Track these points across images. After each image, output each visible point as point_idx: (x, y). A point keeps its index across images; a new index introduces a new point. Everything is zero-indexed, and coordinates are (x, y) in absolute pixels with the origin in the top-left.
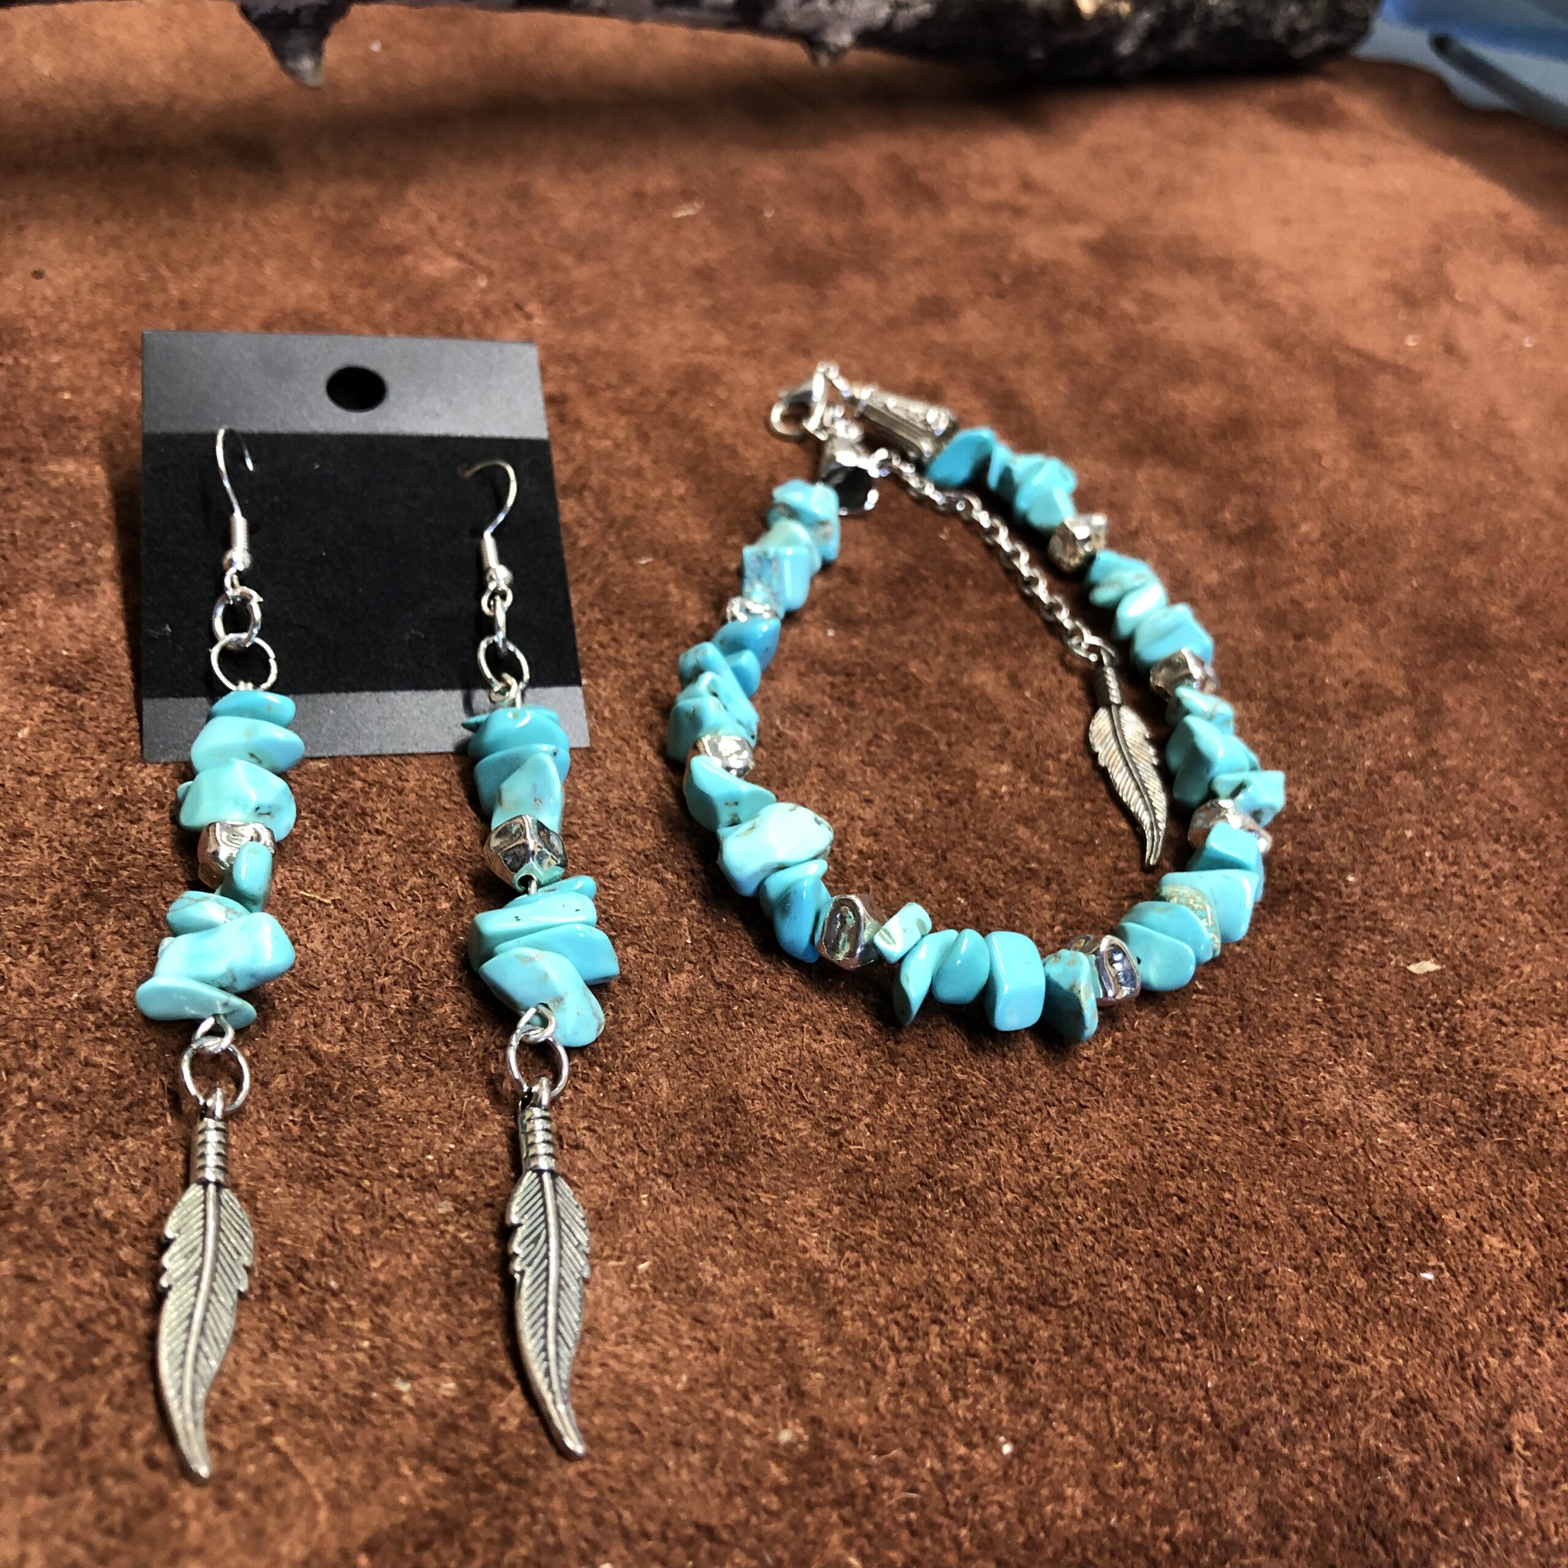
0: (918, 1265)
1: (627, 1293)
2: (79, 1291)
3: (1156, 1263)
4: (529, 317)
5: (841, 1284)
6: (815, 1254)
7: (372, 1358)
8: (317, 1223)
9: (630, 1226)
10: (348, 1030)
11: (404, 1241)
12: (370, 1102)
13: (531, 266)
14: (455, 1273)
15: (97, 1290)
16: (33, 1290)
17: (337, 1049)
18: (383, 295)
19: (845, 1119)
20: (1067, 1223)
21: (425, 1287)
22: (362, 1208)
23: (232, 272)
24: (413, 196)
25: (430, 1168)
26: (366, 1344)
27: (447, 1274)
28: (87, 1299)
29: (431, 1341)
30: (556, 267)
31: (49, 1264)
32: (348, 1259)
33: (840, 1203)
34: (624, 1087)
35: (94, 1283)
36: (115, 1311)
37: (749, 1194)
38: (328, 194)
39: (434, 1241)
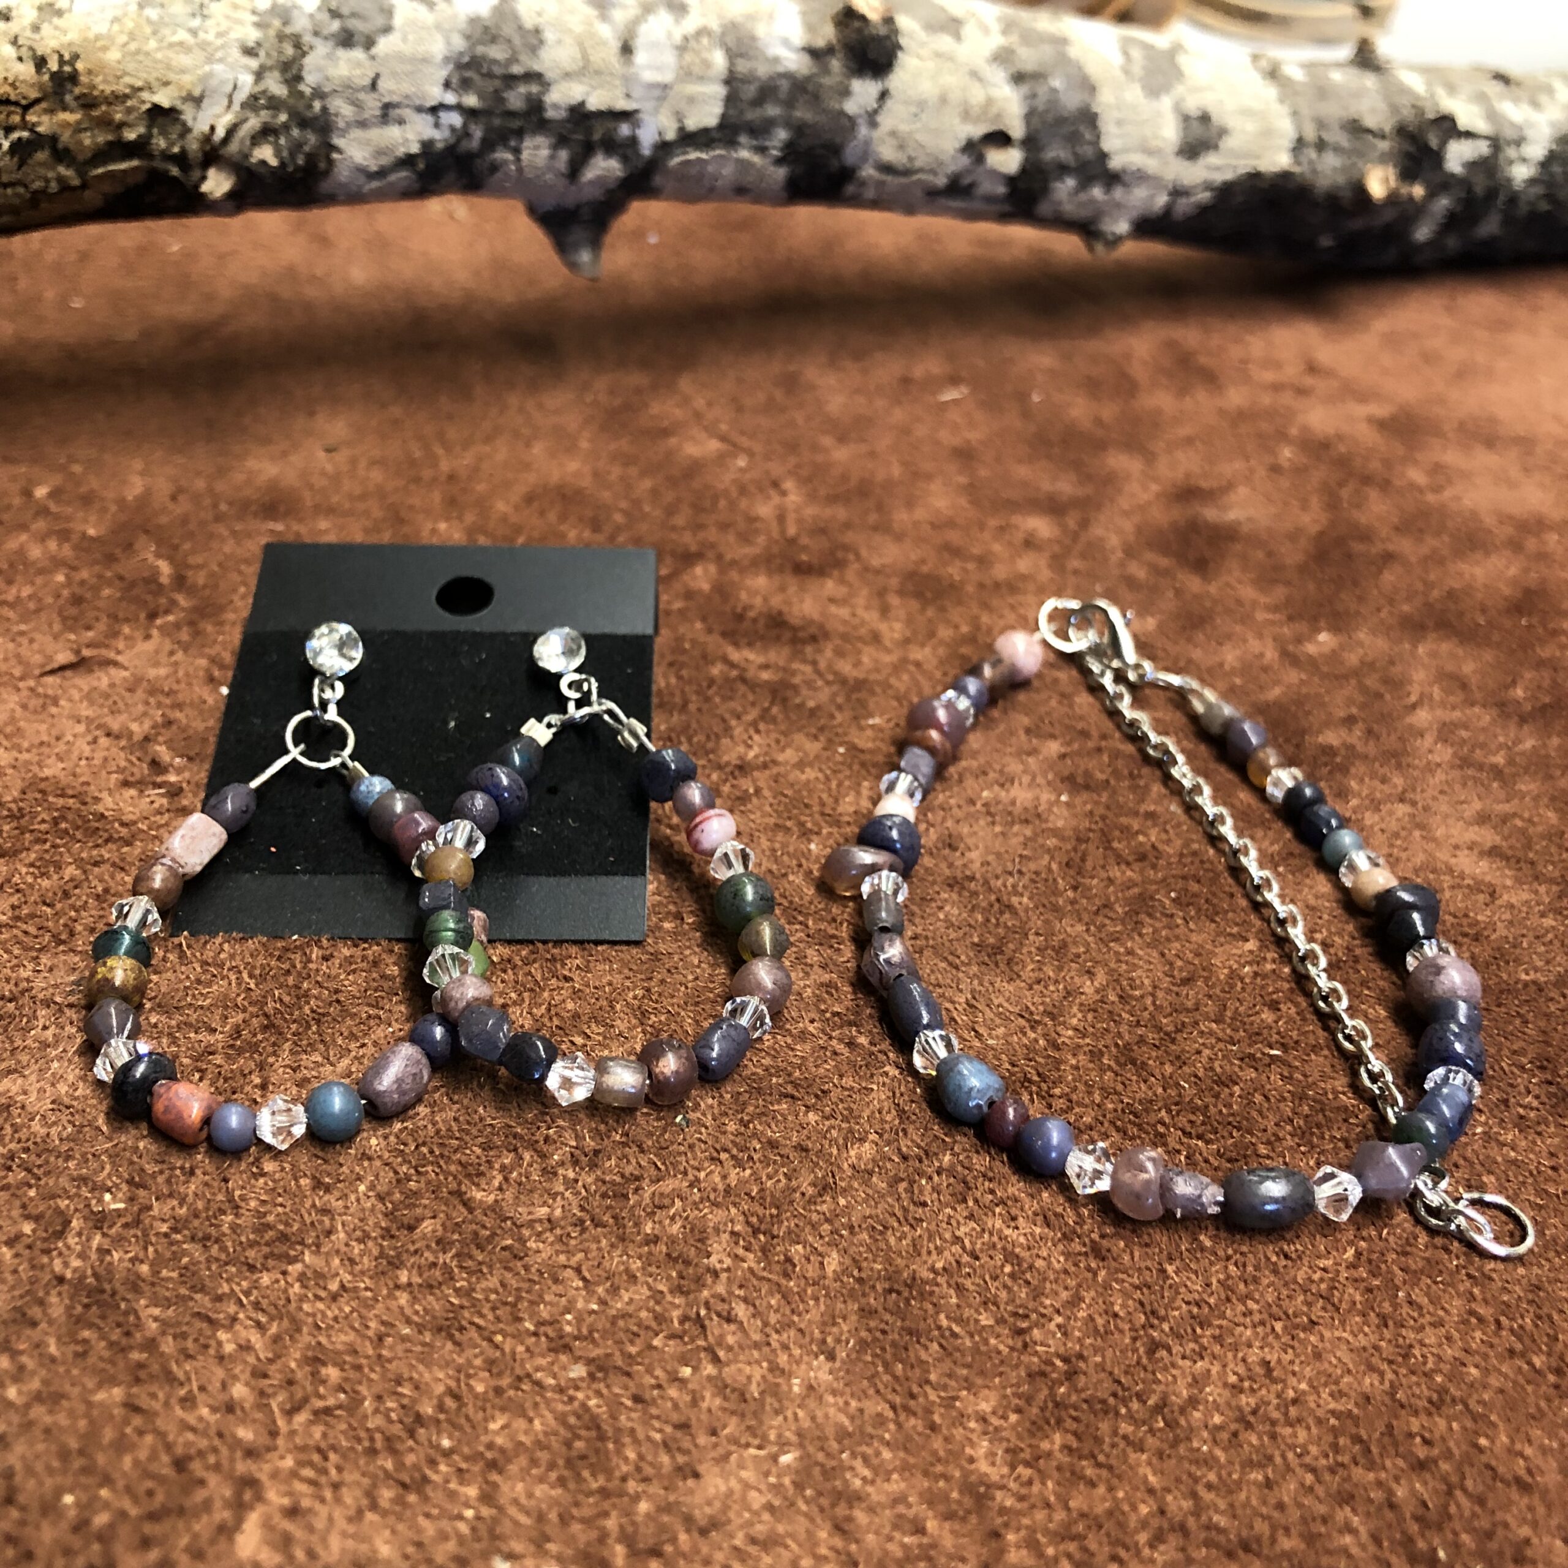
0: (1101, 1490)
1: (763, 1487)
2: (186, 1427)
3: (1389, 1515)
4: (784, 493)
5: (1008, 1503)
6: (983, 1467)
7: (474, 1529)
8: (441, 1375)
9: (777, 1412)
10: (506, 1179)
11: (528, 1405)
12: (517, 1255)
13: (792, 447)
14: (579, 1445)
15: (200, 1426)
16: (137, 1421)
17: (491, 1198)
18: (644, 474)
19: (1034, 1316)
20: (1284, 1457)
21: (543, 1456)
22: (490, 1365)
23: (501, 451)
24: (685, 383)
25: (568, 1329)
26: (469, 1513)
27: (568, 1444)
28: (190, 1436)
29: (541, 1518)
30: (815, 448)
31: (161, 1395)
32: (467, 1418)
33: (1018, 1410)
34: (788, 1260)
35: (201, 1419)
36: (215, 1450)
37: (916, 1389)
38: (602, 384)
39: (560, 1407)
